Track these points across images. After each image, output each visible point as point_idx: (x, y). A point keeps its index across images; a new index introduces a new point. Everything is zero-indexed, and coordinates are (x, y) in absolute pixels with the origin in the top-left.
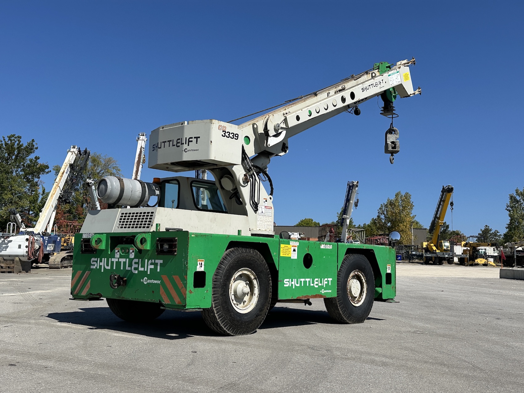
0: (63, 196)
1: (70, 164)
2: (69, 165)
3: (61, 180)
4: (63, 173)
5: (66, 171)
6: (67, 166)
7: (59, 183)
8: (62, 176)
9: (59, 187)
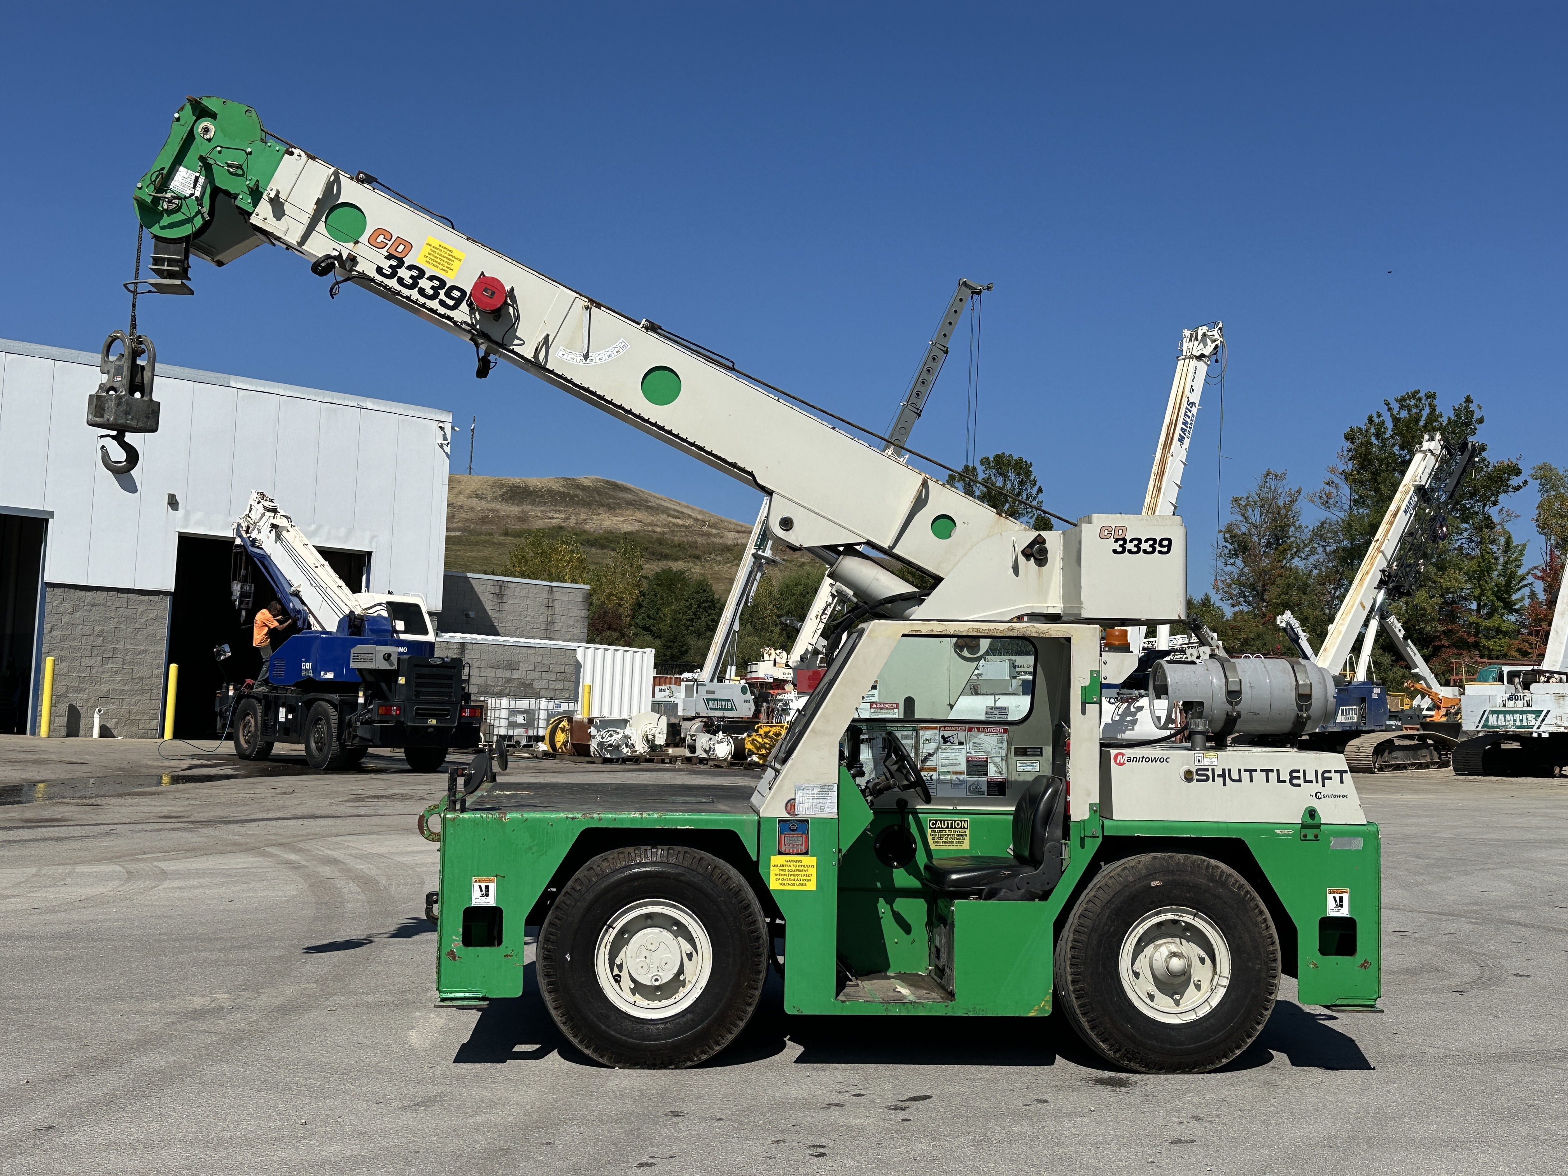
0: (1389, 576)
1: (1415, 486)
2: (1413, 489)
3: (1389, 535)
4: (1395, 515)
5: (1403, 509)
6: (1407, 493)
7: (1382, 543)
8: (1391, 523)
9: (1382, 552)
